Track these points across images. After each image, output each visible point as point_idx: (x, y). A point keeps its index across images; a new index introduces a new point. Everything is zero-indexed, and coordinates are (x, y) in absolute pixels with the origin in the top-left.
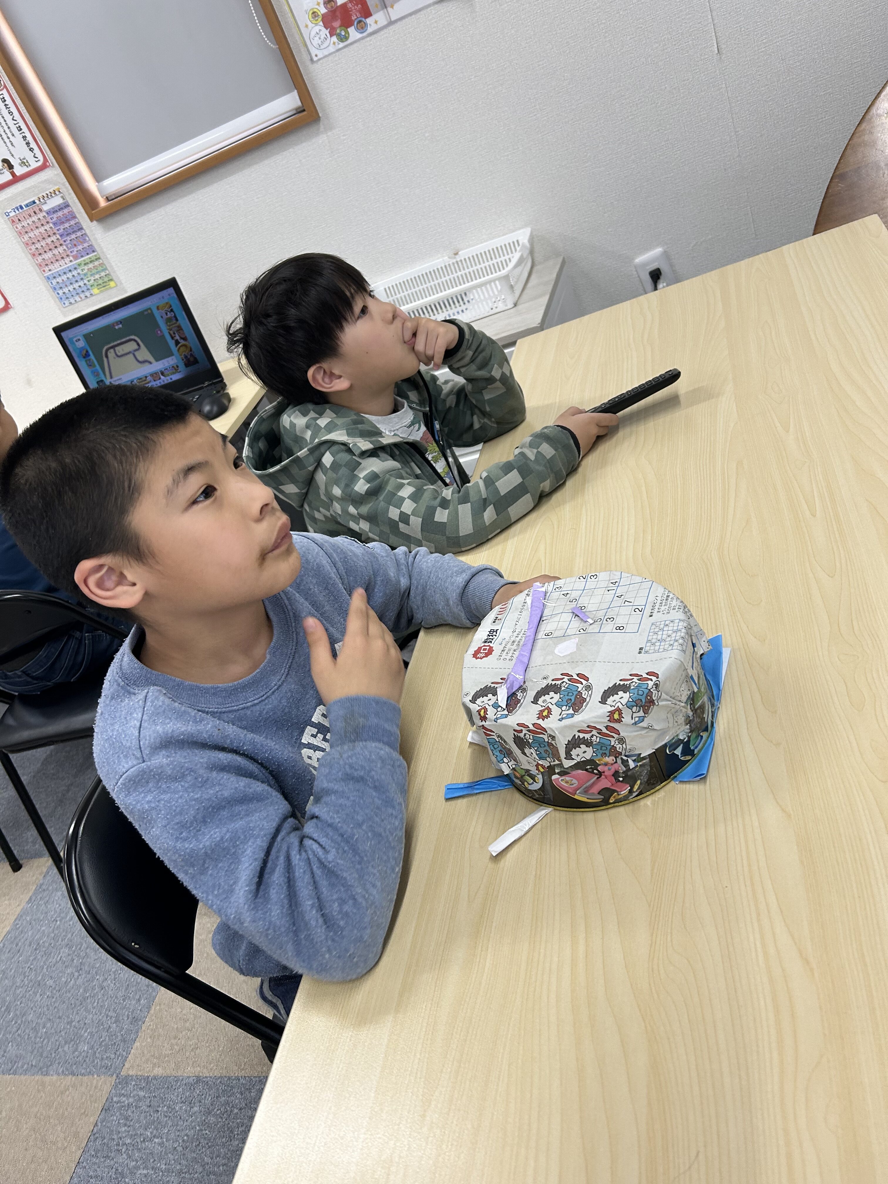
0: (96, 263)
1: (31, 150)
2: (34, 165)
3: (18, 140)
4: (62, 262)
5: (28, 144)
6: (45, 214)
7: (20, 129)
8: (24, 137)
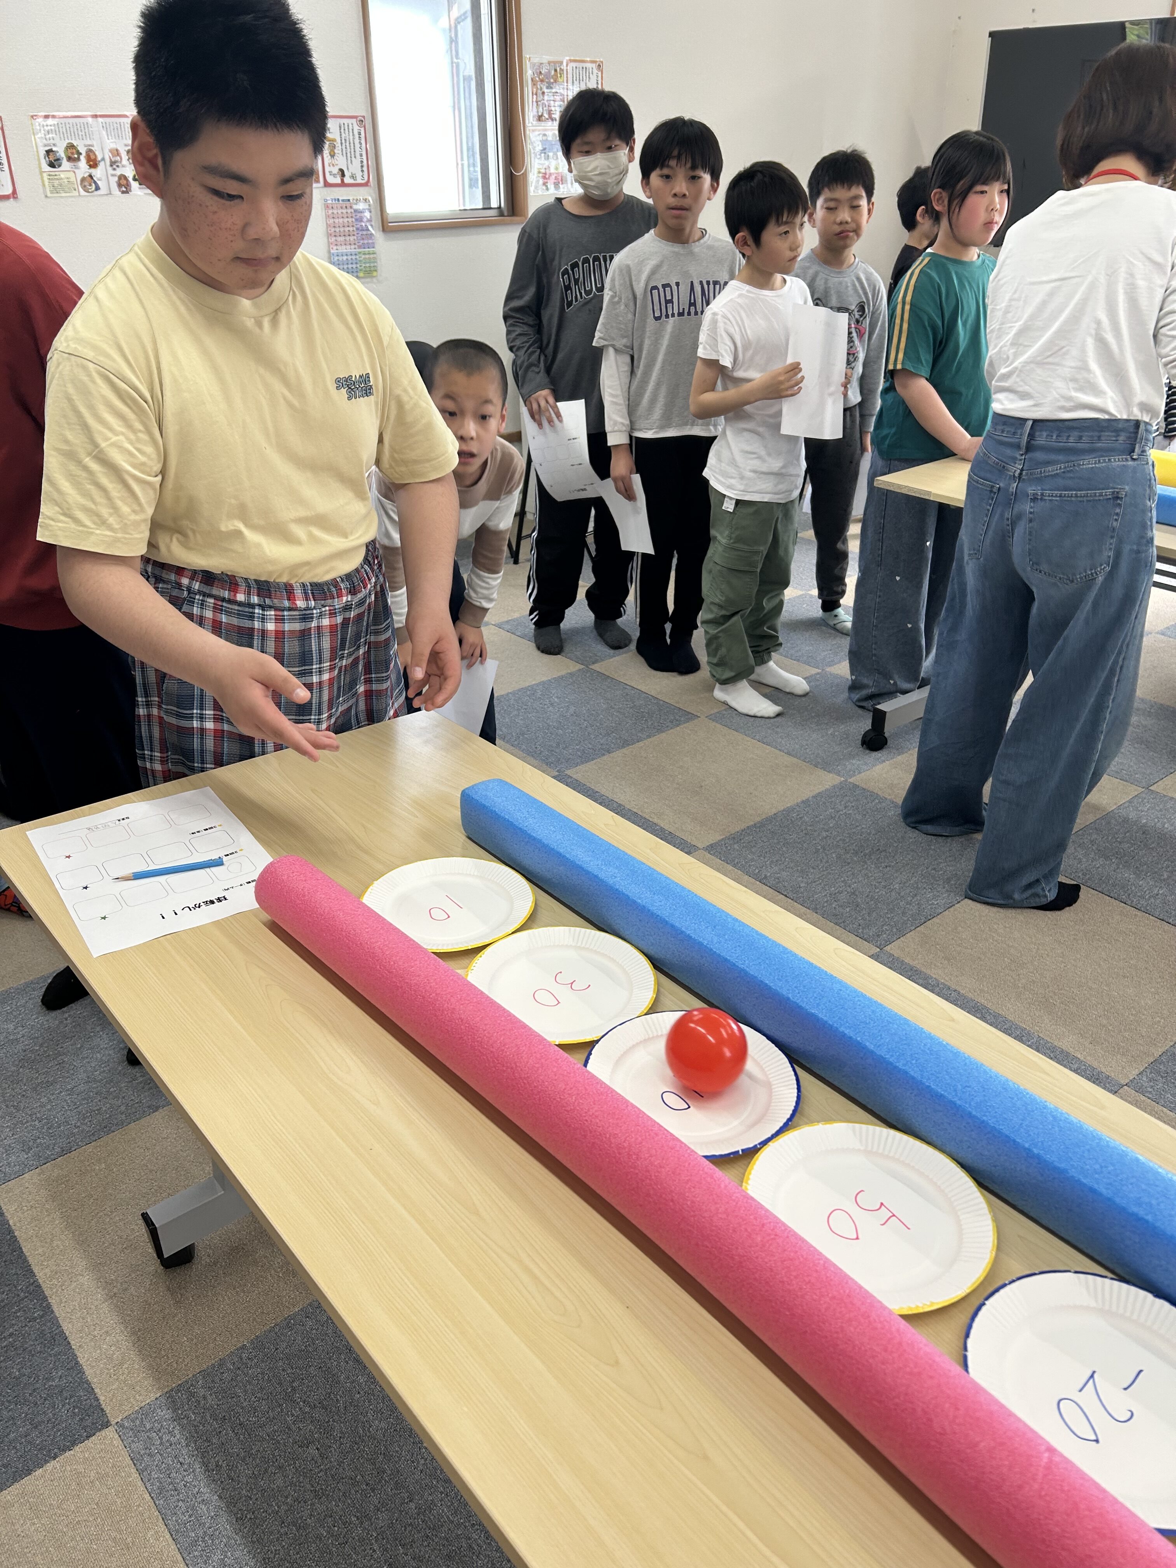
0: (372, 256)
1: (362, 171)
2: (359, 181)
3: (357, 162)
4: (348, 247)
5: (362, 166)
6: (353, 211)
7: (361, 155)
8: (362, 162)
